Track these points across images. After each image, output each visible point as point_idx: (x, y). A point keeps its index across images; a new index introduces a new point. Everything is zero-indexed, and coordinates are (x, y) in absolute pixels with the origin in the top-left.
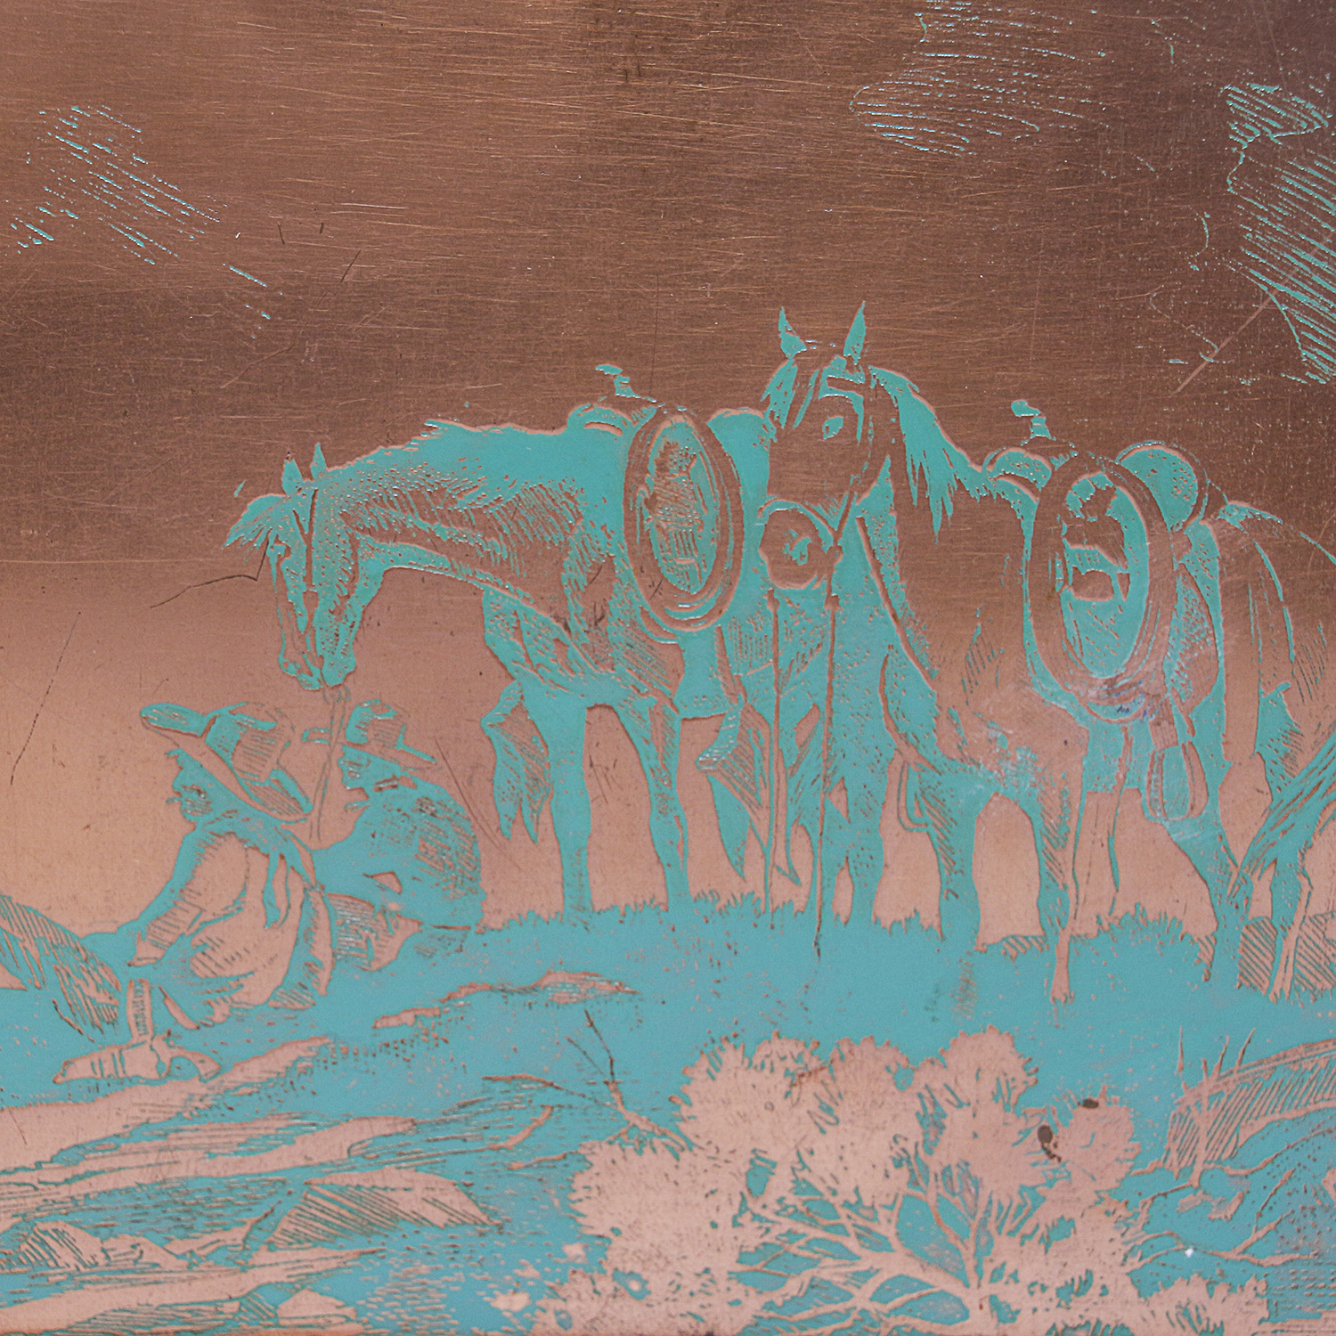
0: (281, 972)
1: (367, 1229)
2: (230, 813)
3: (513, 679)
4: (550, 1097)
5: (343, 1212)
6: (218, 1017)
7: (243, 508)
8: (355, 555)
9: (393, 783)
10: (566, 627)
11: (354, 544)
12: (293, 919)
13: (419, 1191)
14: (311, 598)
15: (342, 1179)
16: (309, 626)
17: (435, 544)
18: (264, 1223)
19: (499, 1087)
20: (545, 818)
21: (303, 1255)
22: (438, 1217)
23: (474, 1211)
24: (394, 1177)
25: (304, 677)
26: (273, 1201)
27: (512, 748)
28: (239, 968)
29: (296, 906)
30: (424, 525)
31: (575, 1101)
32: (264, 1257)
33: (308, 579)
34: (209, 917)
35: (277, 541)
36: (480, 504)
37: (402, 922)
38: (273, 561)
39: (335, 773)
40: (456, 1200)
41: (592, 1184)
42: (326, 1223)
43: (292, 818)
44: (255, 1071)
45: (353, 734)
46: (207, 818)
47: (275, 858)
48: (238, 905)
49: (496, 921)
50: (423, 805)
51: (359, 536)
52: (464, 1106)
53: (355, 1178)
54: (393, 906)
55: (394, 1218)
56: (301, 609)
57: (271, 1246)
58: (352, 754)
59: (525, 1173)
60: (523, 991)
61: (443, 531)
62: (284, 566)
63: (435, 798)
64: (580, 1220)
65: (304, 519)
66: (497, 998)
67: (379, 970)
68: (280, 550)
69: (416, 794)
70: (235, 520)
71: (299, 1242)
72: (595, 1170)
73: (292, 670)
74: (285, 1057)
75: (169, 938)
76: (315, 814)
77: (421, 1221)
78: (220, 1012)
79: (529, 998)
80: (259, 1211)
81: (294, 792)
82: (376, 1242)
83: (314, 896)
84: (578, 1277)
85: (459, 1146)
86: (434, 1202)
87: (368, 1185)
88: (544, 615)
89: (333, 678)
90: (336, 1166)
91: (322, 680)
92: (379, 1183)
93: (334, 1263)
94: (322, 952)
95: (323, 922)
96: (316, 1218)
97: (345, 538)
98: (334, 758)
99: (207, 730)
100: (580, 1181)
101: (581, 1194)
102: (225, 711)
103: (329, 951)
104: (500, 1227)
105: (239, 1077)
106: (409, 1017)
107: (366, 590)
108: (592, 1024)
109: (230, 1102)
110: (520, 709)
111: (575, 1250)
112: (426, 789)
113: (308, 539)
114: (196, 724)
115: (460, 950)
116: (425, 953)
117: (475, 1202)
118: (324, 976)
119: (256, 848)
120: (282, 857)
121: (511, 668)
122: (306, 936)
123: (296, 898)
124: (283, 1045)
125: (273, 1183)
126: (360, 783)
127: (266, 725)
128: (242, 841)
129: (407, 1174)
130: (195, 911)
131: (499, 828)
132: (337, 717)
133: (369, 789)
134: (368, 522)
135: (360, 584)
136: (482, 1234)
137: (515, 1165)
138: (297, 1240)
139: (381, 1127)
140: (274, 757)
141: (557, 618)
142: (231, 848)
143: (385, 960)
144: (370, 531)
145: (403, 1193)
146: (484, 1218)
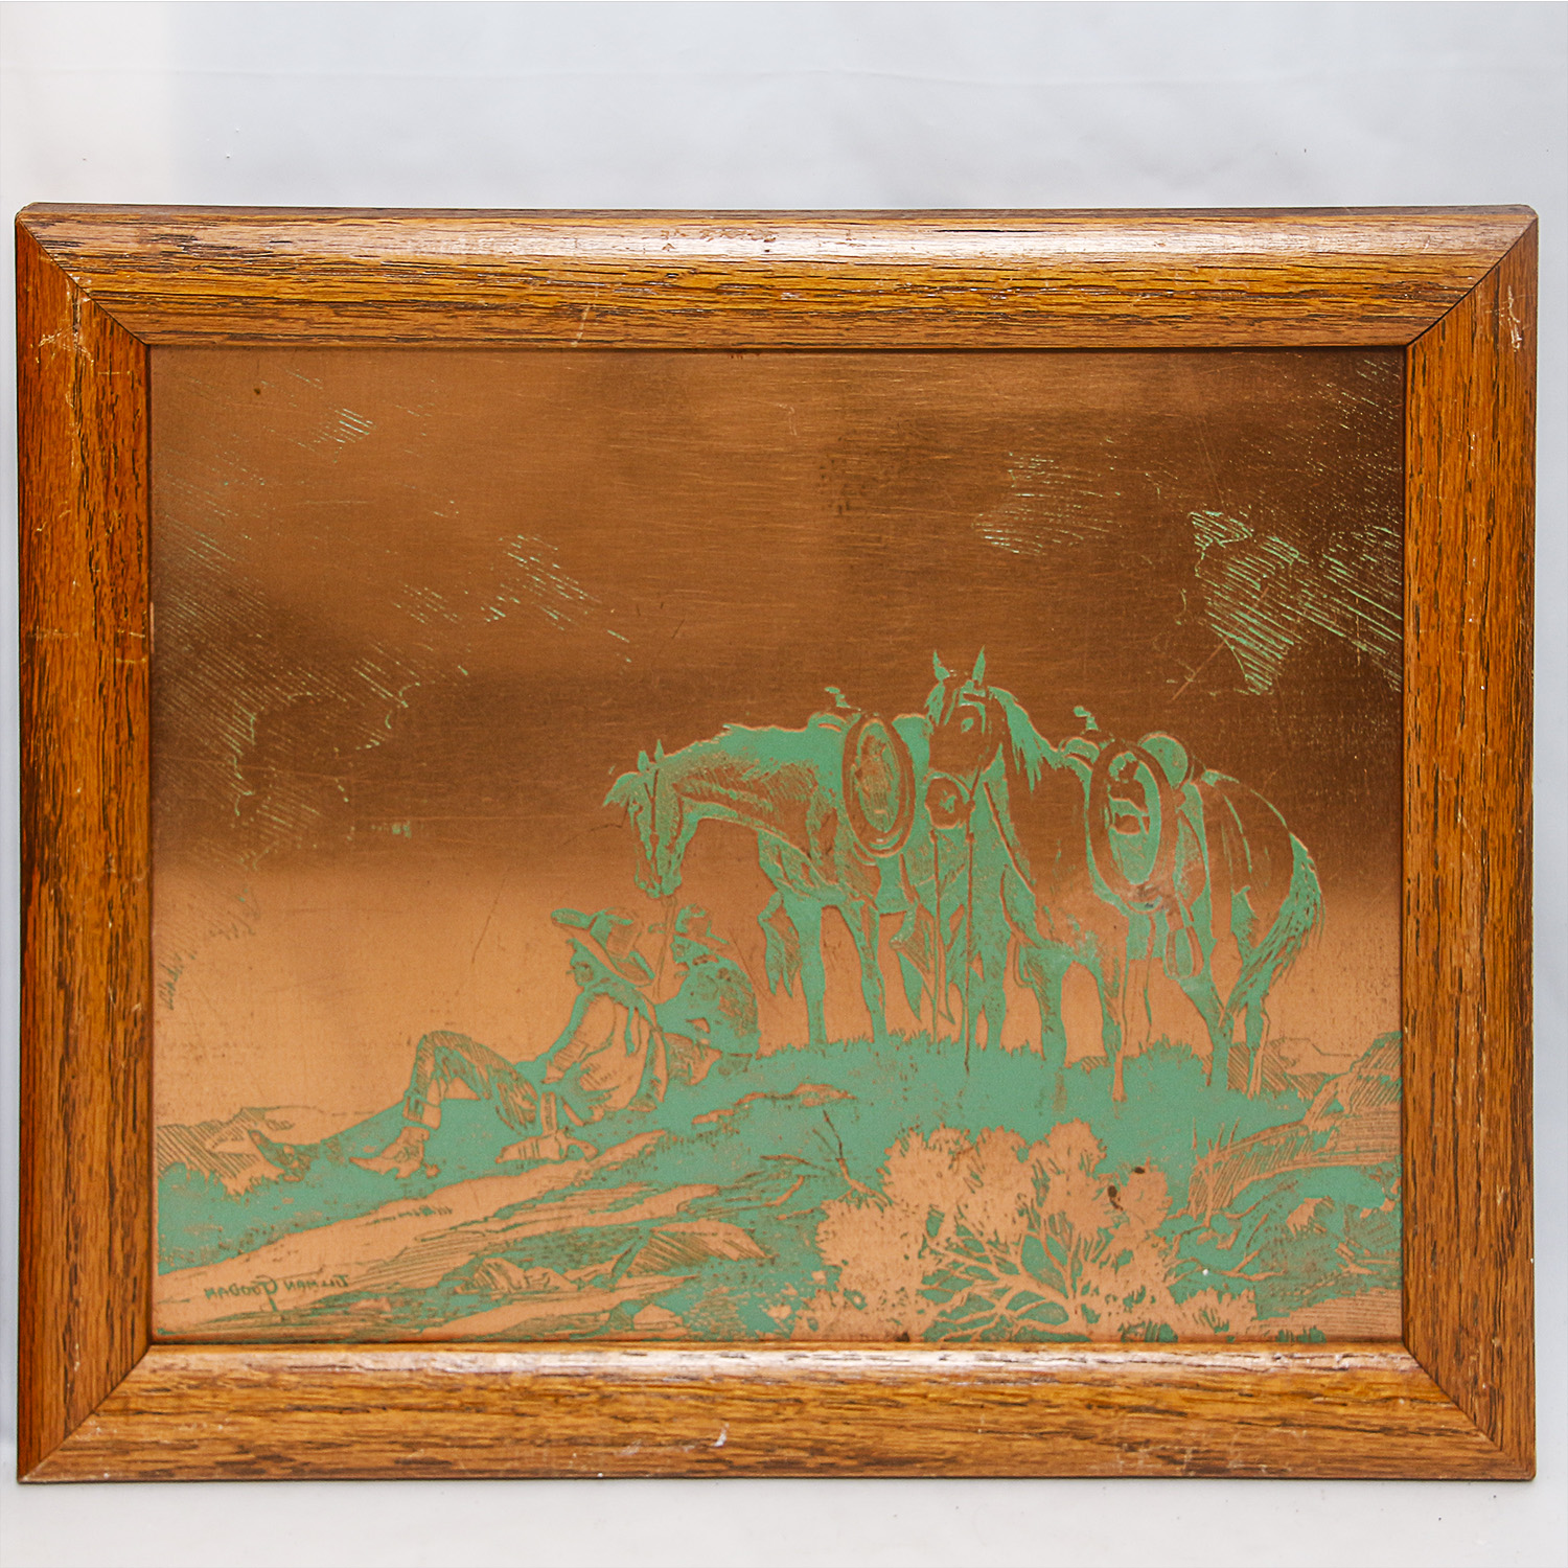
0: (635, 1086)
1: (690, 1262)
2: (605, 980)
3: (776, 889)
4: (802, 1170)
5: (675, 1251)
6: (596, 1117)
7: (614, 781)
8: (681, 811)
9: (704, 959)
10: (809, 855)
11: (681, 804)
12: (643, 1051)
13: (721, 1236)
14: (654, 840)
15: (673, 1228)
16: (653, 857)
17: (729, 803)
18: (626, 1259)
19: (770, 1163)
20: (797, 981)
21: (649, 1280)
22: (734, 1254)
23: (755, 1248)
24: (706, 1226)
25: (650, 890)
26: (631, 1242)
27: (777, 935)
28: (610, 1084)
29: (644, 1041)
30: (723, 791)
31: (818, 1172)
32: (625, 1282)
33: (653, 827)
34: (590, 1050)
35: (634, 802)
36: (755, 777)
37: (710, 1052)
38: (632, 815)
39: (668, 954)
40: (743, 1241)
41: (830, 1230)
42: (663, 1258)
43: (642, 983)
44: (619, 1154)
45: (679, 927)
46: (592, 983)
47: (632, 1009)
48: (609, 1042)
49: (768, 1051)
50: (722, 973)
51: (684, 799)
52: (749, 1176)
53: (682, 1227)
54: (704, 1041)
55: (706, 1254)
56: (648, 846)
57: (629, 1275)
58: (679, 940)
59: (787, 1222)
60: (785, 1098)
61: (734, 794)
62: (639, 819)
63: (730, 968)
64: (822, 1255)
65: (650, 788)
66: (769, 1102)
67: (696, 1084)
68: (636, 808)
69: (718, 966)
70: (610, 788)
71: (647, 1271)
72: (831, 1220)
73: (642, 885)
74: (638, 1144)
75: (567, 1064)
76: (656, 980)
77: (722, 1256)
78: (598, 1114)
79: (789, 1103)
80: (622, 1249)
81: (645, 966)
82: (695, 1272)
83: (656, 1034)
84: (822, 1294)
85: (744, 1204)
86: (731, 1243)
87: (689, 1231)
88: (797, 849)
89: (668, 891)
90: (670, 1218)
91: (661, 892)
92: (696, 1230)
93: (668, 1286)
94: (661, 1073)
95: (661, 1053)
96: (657, 1255)
97: (675, 799)
98: (668, 942)
99: (591, 926)
100: (822, 1228)
101: (823, 1236)
102: (601, 913)
103: (665, 1072)
104: (772, 1261)
105: (609, 1158)
106: (714, 1117)
107: (688, 833)
108: (828, 1120)
109: (604, 1174)
110: (781, 909)
111: (819, 1275)
112: (725, 963)
113: (653, 801)
114: (585, 922)
115: (746, 1070)
116: (724, 1072)
117: (757, 1243)
118: (662, 1089)
119: (620, 1004)
120: (636, 1009)
121: (775, 881)
122: (650, 1062)
123: (645, 1037)
124: (638, 1135)
125: (631, 1231)
126: (682, 960)
127: (628, 922)
128: (612, 999)
129: (714, 1224)
130: (582, 1046)
131: (769, 989)
132: (670, 915)
133: (690, 963)
134: (689, 789)
135: (684, 830)
136: (761, 1265)
137: (781, 1217)
138: (646, 1270)
139: (697, 1192)
140: (631, 943)
141: (803, 849)
142: (605, 1004)
143: (699, 1076)
144: (689, 795)
145: (712, 1238)
146: (762, 1254)
